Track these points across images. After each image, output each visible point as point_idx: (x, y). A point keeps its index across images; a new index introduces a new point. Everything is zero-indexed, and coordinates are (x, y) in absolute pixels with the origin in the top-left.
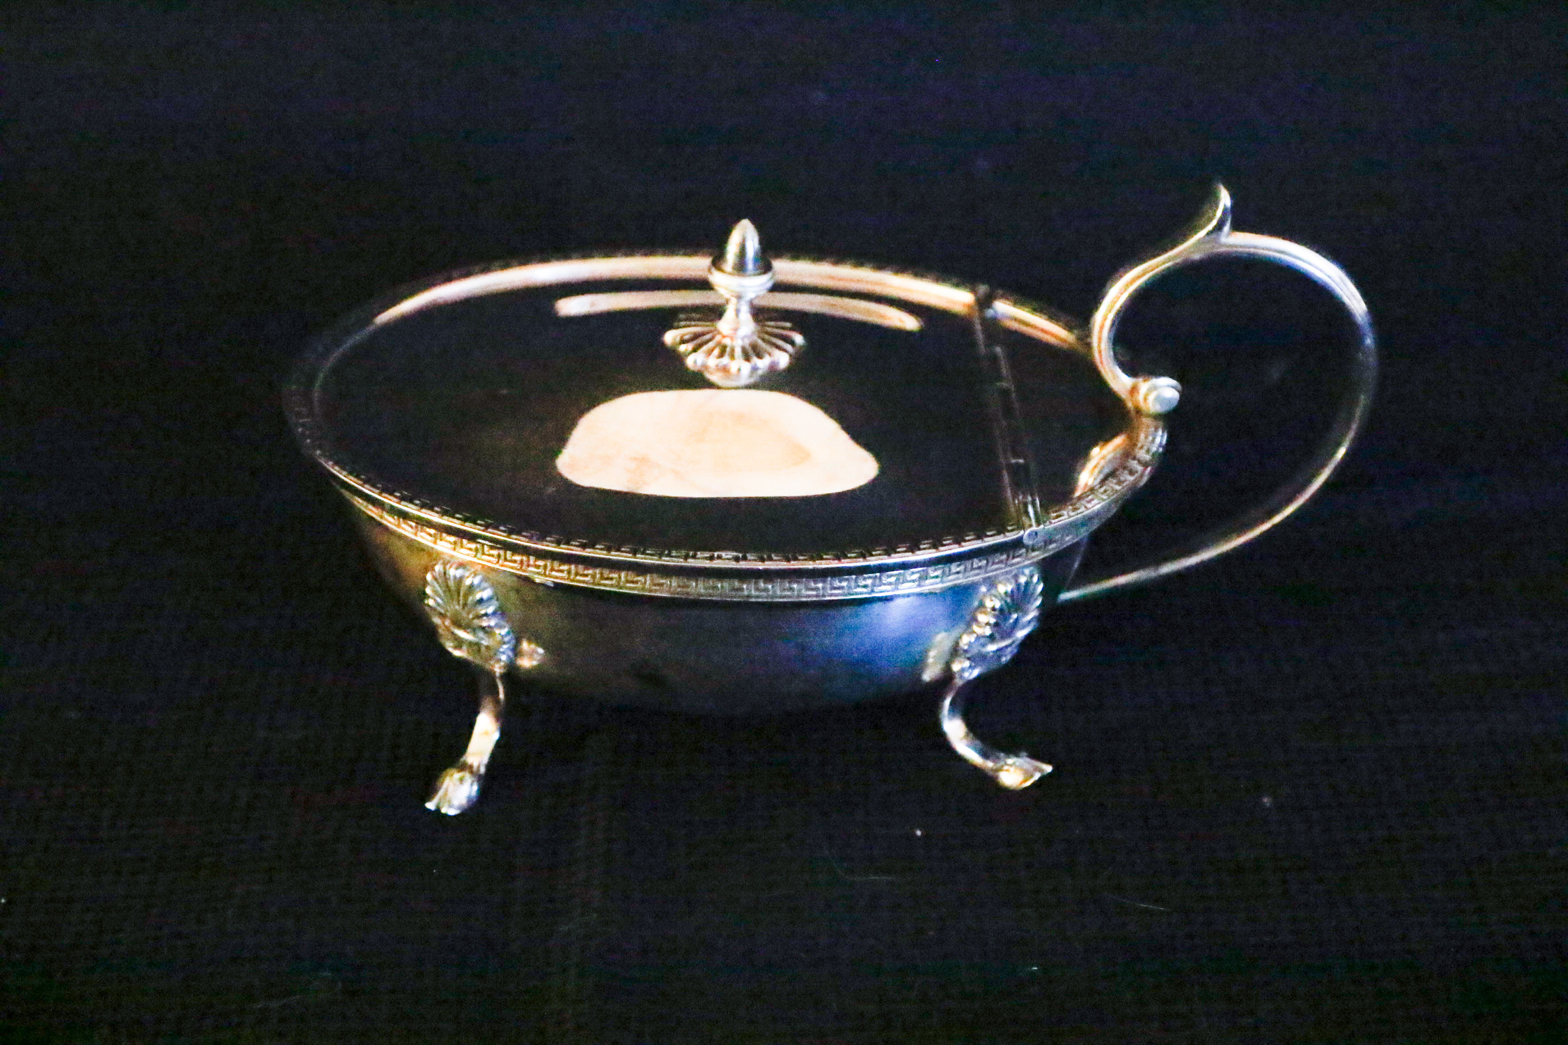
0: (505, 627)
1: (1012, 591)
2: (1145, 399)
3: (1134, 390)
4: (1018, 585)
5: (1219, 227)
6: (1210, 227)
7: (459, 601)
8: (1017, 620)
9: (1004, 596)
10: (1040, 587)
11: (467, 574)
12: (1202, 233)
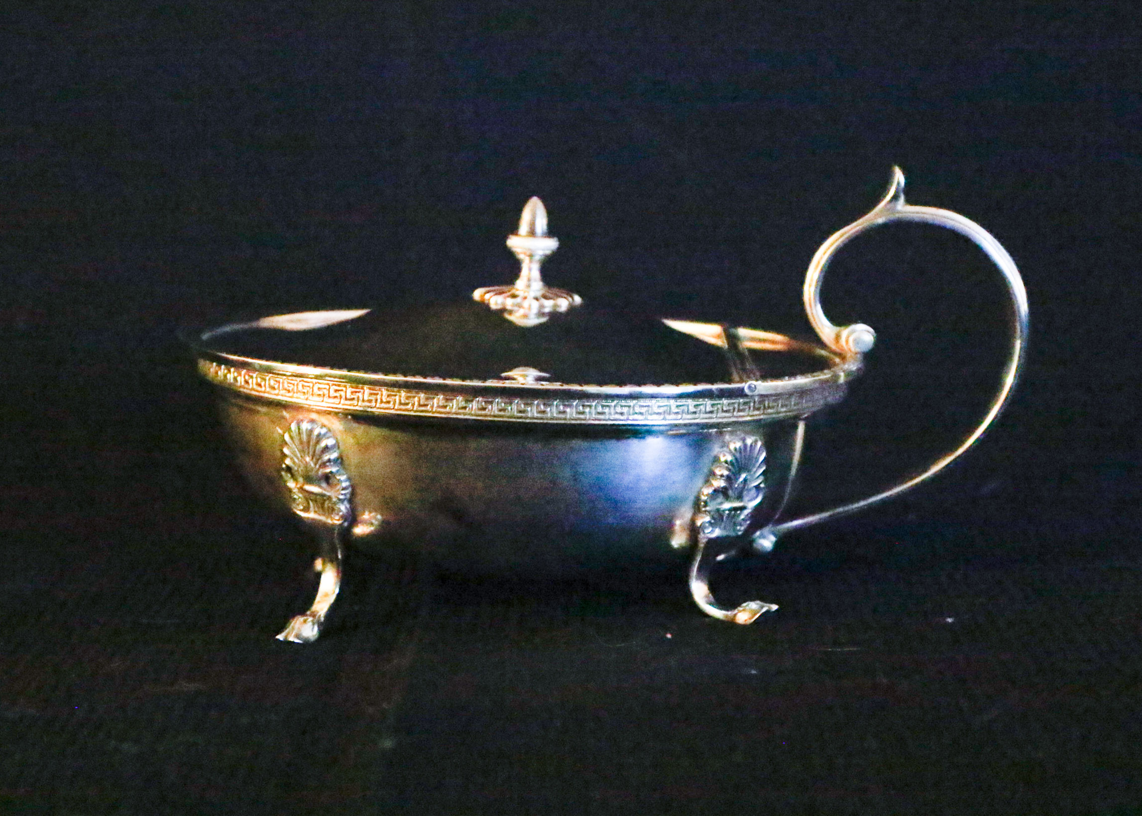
0: (344, 475)
1: (740, 448)
2: (847, 342)
3: (838, 337)
4: (745, 446)
5: (895, 198)
6: (889, 197)
7: (309, 453)
8: (745, 480)
9: (734, 451)
10: (763, 455)
11: (316, 426)
12: (882, 204)
